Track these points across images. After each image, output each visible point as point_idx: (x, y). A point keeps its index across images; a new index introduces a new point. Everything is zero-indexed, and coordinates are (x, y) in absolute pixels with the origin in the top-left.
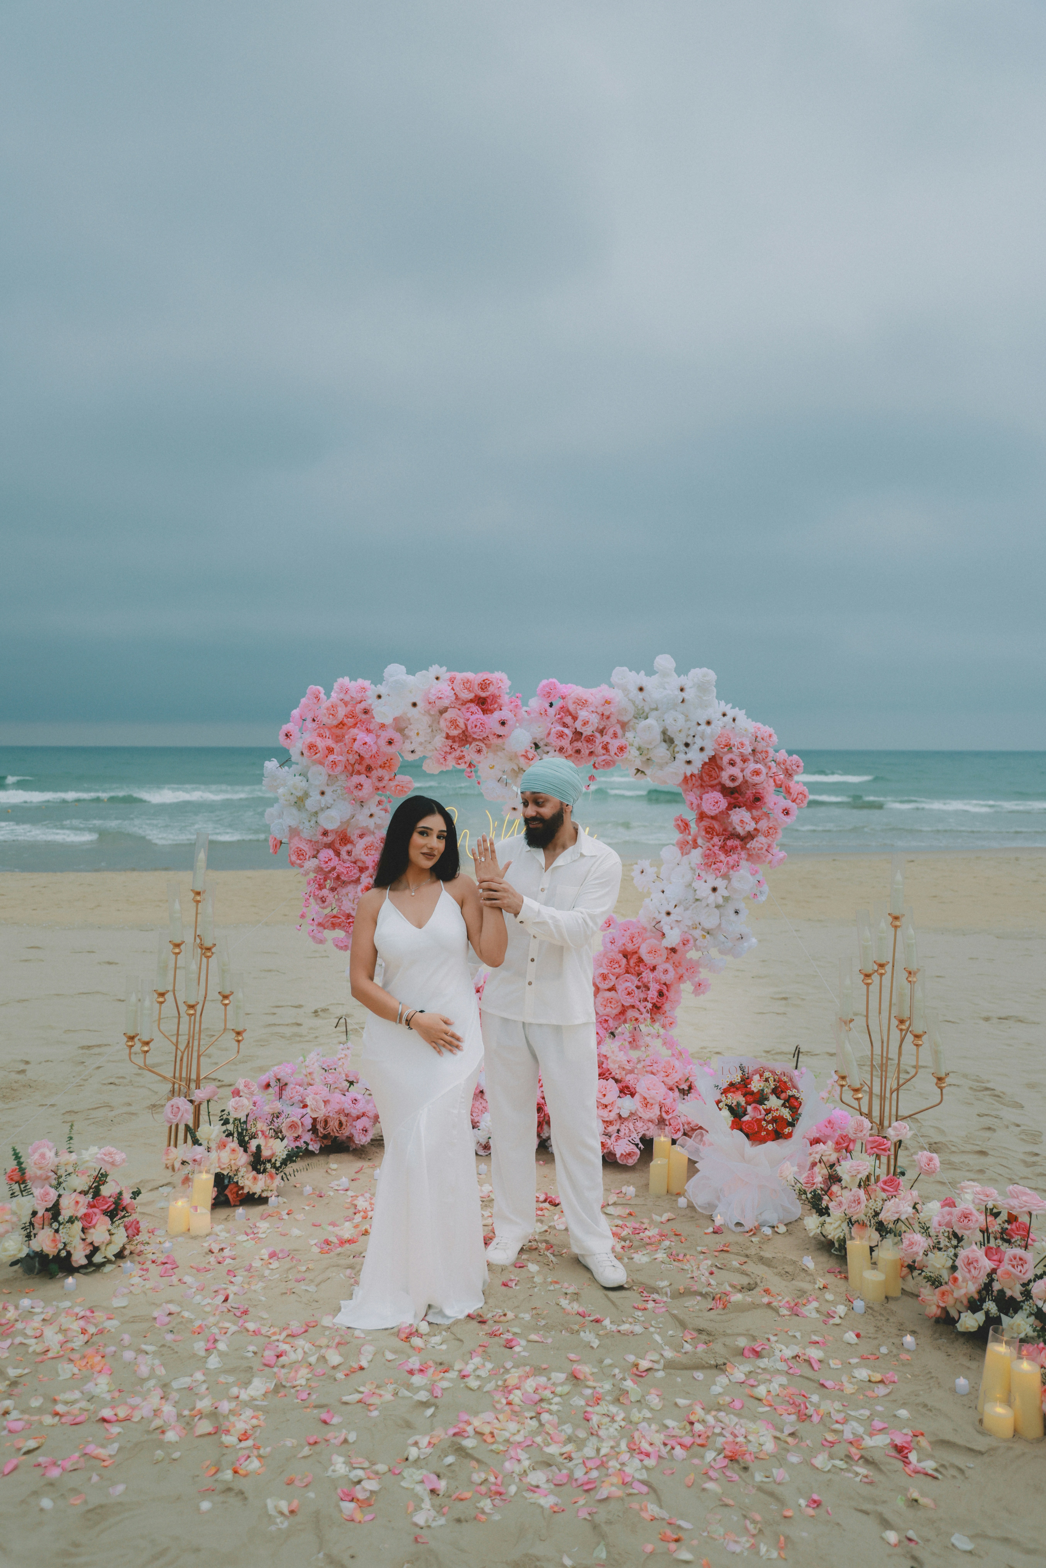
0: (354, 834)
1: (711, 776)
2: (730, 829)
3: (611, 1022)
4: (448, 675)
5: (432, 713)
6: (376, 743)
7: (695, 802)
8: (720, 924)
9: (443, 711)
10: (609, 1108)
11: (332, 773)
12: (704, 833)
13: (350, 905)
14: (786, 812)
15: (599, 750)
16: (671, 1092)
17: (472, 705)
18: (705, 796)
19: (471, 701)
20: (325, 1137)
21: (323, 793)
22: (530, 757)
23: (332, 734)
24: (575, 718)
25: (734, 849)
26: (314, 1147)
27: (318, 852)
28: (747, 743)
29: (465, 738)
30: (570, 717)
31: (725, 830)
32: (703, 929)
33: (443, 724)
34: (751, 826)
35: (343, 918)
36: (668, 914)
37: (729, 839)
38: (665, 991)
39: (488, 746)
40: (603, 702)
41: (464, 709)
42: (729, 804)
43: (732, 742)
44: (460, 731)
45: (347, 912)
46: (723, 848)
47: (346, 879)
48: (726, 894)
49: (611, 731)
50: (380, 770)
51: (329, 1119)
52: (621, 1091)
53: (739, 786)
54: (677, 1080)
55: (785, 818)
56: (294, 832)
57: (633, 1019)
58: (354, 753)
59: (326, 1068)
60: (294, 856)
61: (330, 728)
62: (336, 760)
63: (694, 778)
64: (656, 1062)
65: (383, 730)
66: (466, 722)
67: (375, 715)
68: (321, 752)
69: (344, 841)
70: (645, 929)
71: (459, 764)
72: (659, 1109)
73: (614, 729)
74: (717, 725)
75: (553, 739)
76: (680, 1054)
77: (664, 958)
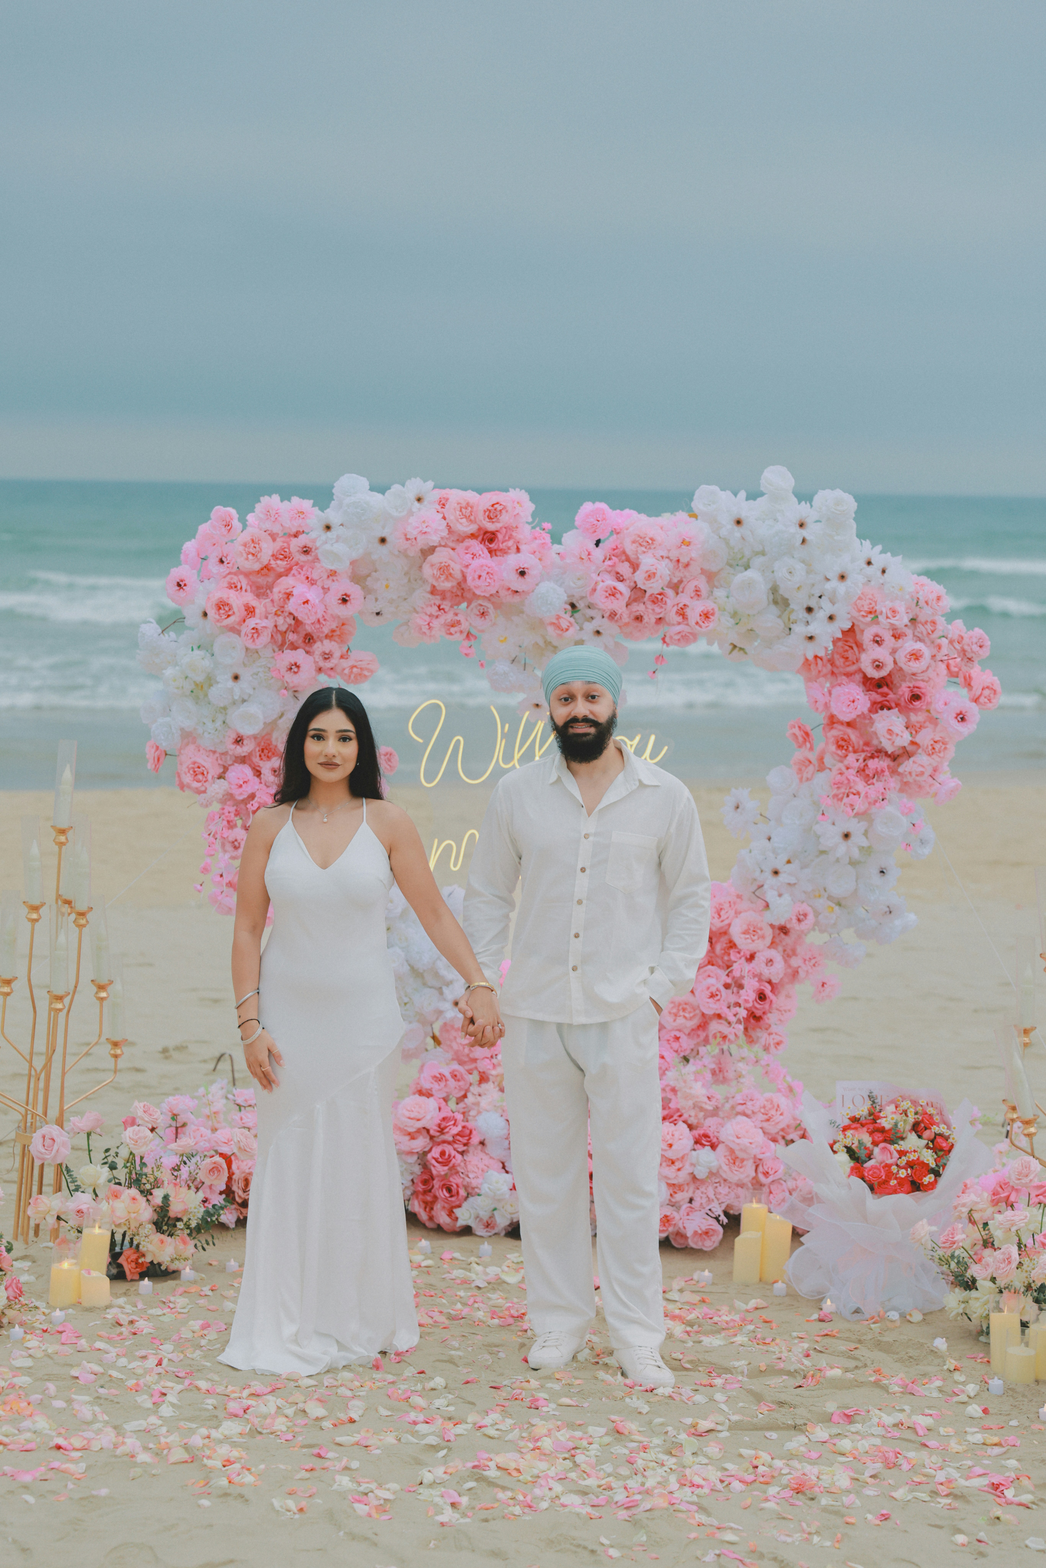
1: (846, 660)
2: (875, 742)
3: (684, 1040)
4: (436, 495)
5: (411, 553)
6: (322, 601)
7: (822, 700)
8: (856, 890)
9: (428, 552)
10: (678, 1165)
11: (251, 646)
12: (833, 748)
14: (962, 718)
16: (772, 1144)
17: (474, 543)
18: (836, 691)
19: (473, 536)
22: (564, 625)
23: (252, 585)
24: (635, 567)
25: (878, 774)
27: (226, 769)
28: (901, 608)
29: (462, 593)
30: (627, 564)
31: (867, 744)
32: (830, 898)
33: (428, 571)
34: (904, 739)
36: (776, 873)
37: (872, 757)
38: (768, 992)
39: (497, 606)
40: (678, 542)
41: (461, 548)
42: (874, 703)
43: (879, 608)
44: (455, 584)
46: (861, 771)
48: (865, 843)
50: (326, 642)
52: (697, 1142)
53: (890, 675)
54: (782, 1125)
55: (959, 727)
56: (189, 737)
57: (718, 1035)
58: (287, 614)
59: (242, 1104)
60: (188, 775)
61: (247, 575)
62: (259, 627)
63: (819, 661)
64: (752, 1100)
65: (333, 581)
66: (464, 570)
67: (320, 557)
68: (237, 614)
69: (266, 751)
70: (739, 897)
71: (451, 634)
72: (754, 1168)
73: (695, 583)
74: (856, 580)
75: (600, 599)
76: (790, 1088)
77: (768, 941)
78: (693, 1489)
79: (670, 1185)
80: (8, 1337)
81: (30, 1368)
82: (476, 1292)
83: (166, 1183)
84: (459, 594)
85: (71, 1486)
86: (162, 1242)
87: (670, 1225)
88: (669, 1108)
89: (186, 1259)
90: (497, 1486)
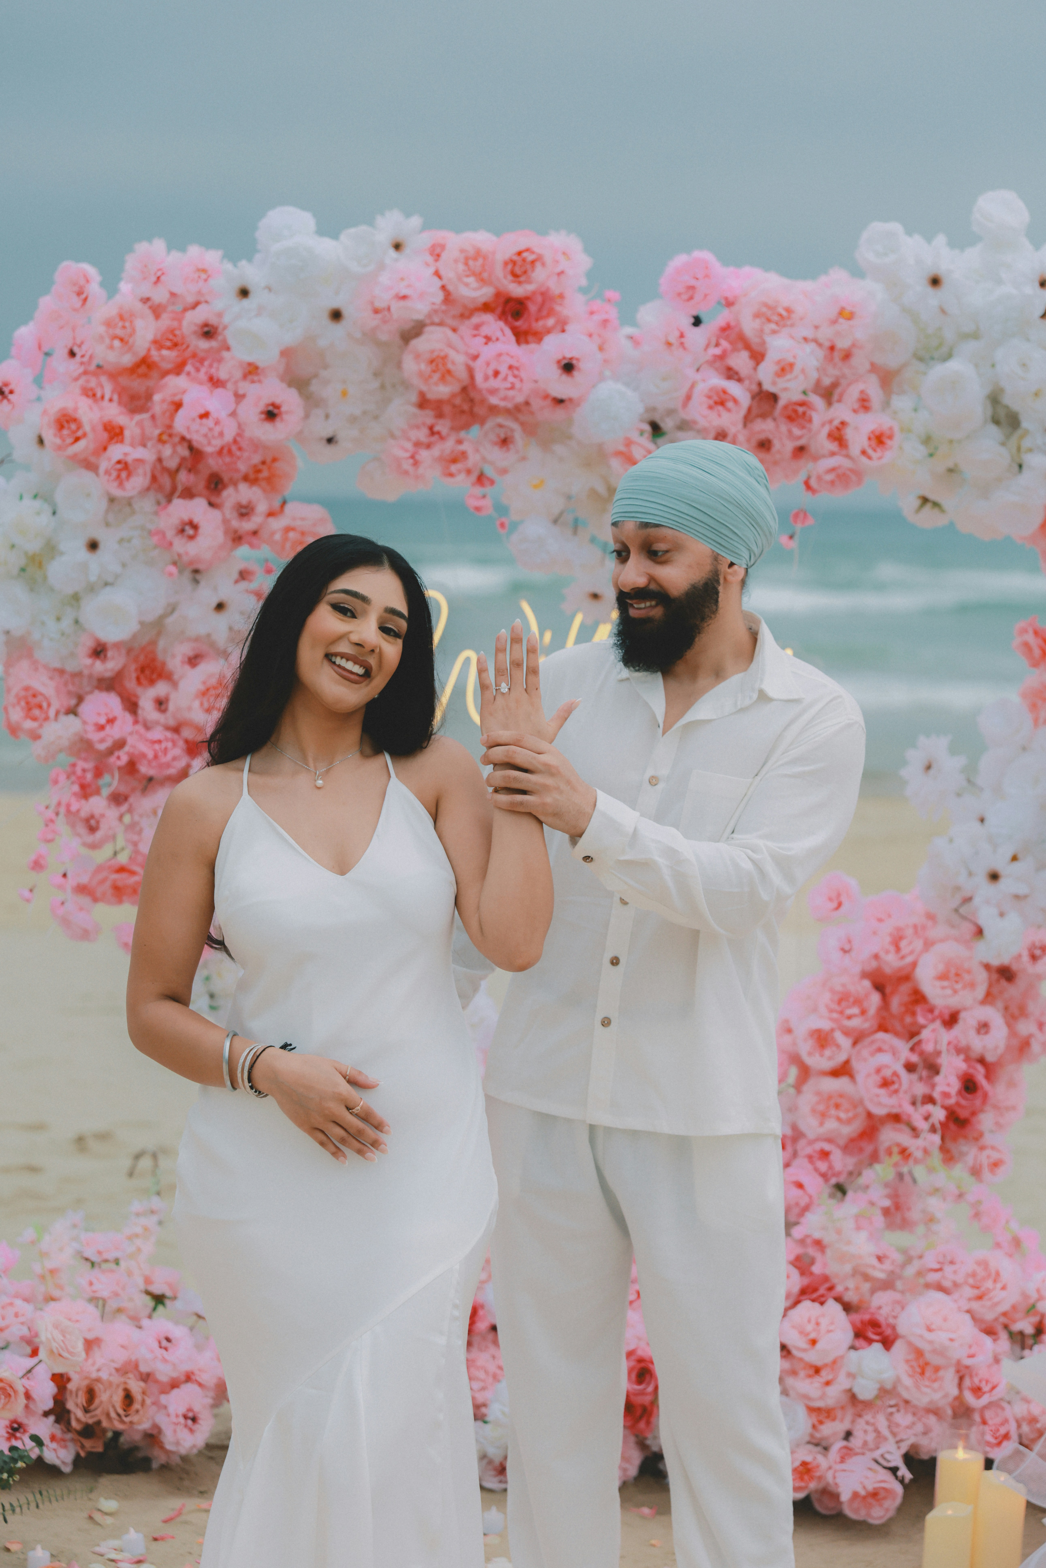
0: (172, 655)
3: (837, 1156)
4: (426, 239)
5: (384, 337)
6: (233, 415)
9: (411, 333)
10: (825, 1375)
11: (117, 493)
15: (822, 442)
16: (988, 1340)
17: (488, 318)
19: (486, 308)
20: (89, 1431)
21: (93, 546)
23: (120, 390)
24: (758, 357)
26: (60, 1455)
27: (80, 699)
29: (468, 405)
30: (745, 354)
33: (411, 366)
36: (994, 877)
38: (980, 1078)
39: (530, 430)
40: (833, 312)
41: (465, 328)
44: (456, 388)
47: (152, 772)
50: (243, 487)
51: (98, 1387)
52: (859, 1334)
54: (1005, 1307)
56: (18, 647)
57: (895, 1150)
58: (176, 439)
59: (94, 1258)
60: (18, 709)
61: (114, 375)
62: (129, 459)
64: (952, 1262)
65: (253, 382)
66: (471, 363)
67: (231, 342)
68: (91, 436)
69: (147, 672)
70: (931, 917)
71: (451, 475)
72: (956, 1381)
73: (861, 386)
75: (698, 411)
76: (1017, 1242)
77: (980, 992)
79: (811, 1410)
84: (466, 407)
87: (812, 1478)
88: (811, 1274)
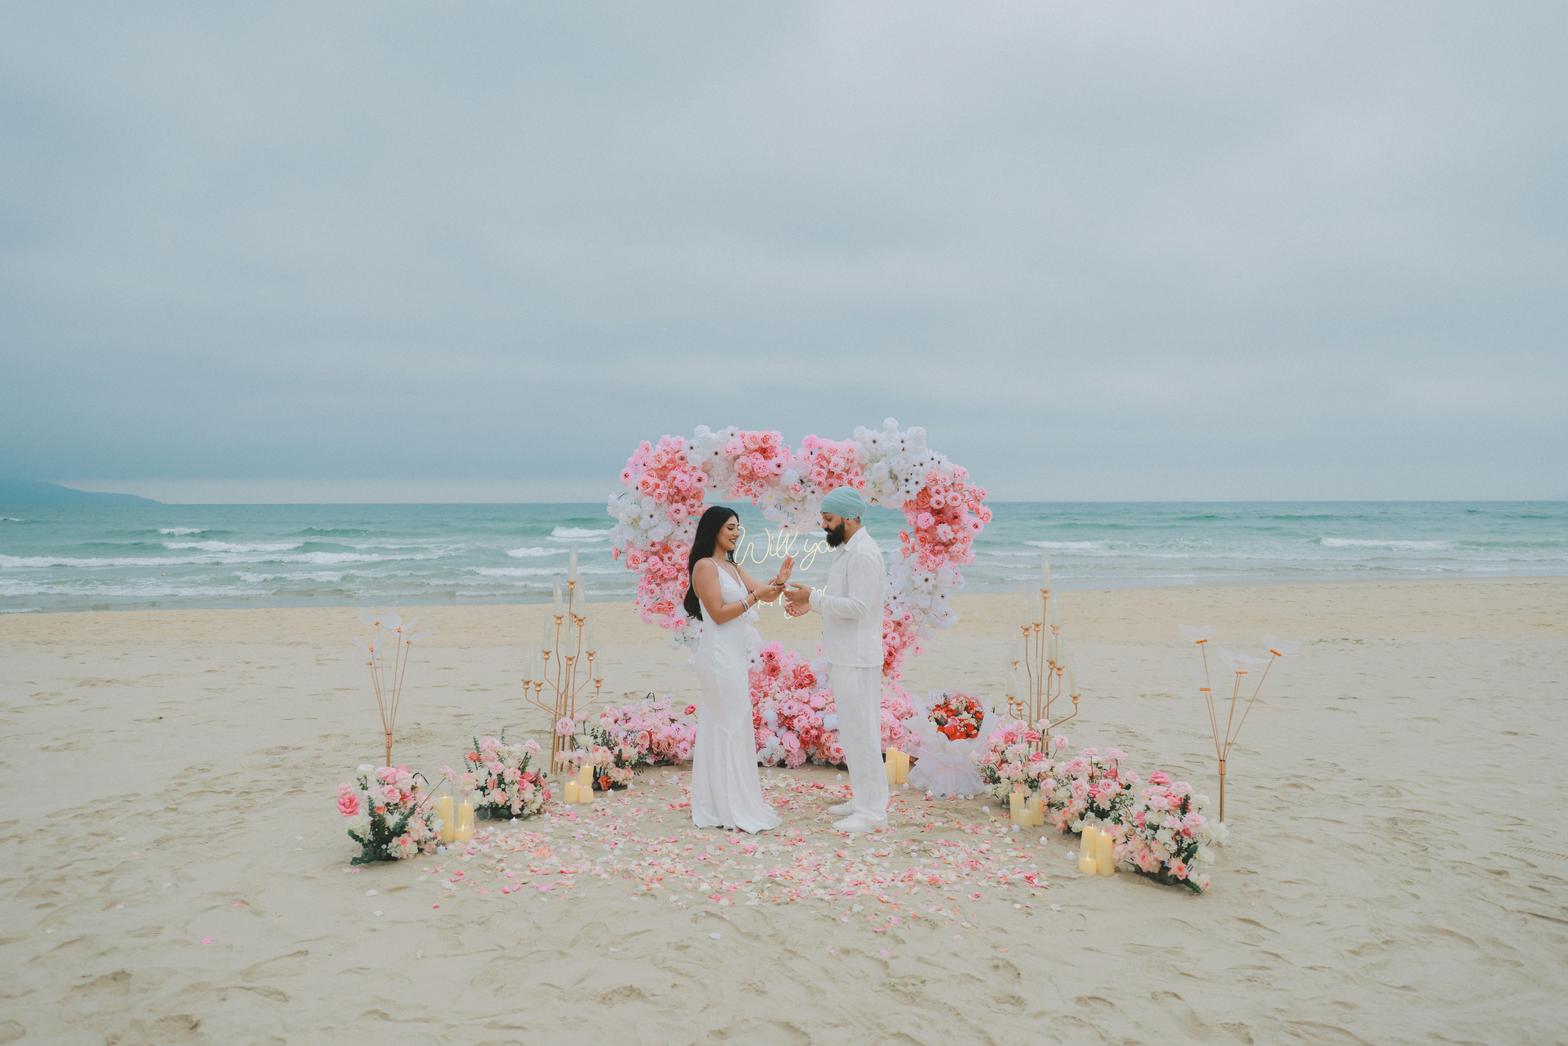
0: (673, 545)
1: (924, 502)
2: (937, 539)
4: (740, 433)
5: (729, 459)
6: (689, 480)
7: (913, 520)
8: (931, 606)
9: (737, 458)
11: (658, 502)
12: (919, 542)
13: (671, 595)
14: (976, 526)
17: (757, 453)
18: (919, 516)
19: (756, 451)
20: (658, 754)
22: (798, 489)
23: (658, 475)
24: (829, 462)
25: (940, 552)
26: (650, 760)
27: (647, 558)
28: (948, 478)
29: (752, 476)
30: (825, 461)
31: (934, 540)
32: (920, 609)
33: (736, 466)
34: (951, 536)
35: (666, 605)
36: (895, 598)
37: (936, 545)
38: (893, 652)
39: (768, 483)
40: (848, 450)
41: (751, 456)
42: (936, 521)
43: (938, 478)
44: (749, 472)
45: (669, 600)
46: (932, 551)
47: (668, 577)
48: (935, 583)
49: (854, 471)
50: (692, 499)
51: (660, 743)
53: (943, 508)
55: (976, 530)
56: (631, 544)
58: (674, 487)
60: (631, 561)
61: (656, 471)
62: (661, 493)
63: (912, 503)
65: (694, 472)
66: (753, 465)
67: (688, 461)
68: (651, 487)
71: (748, 495)
73: (856, 469)
74: (928, 465)
75: (814, 477)
76: (905, 696)
77: (893, 629)
78: (880, 884)
80: (543, 818)
81: (552, 833)
82: (765, 791)
83: (620, 744)
85: (566, 892)
86: (619, 771)
89: (630, 779)
90: (781, 885)
